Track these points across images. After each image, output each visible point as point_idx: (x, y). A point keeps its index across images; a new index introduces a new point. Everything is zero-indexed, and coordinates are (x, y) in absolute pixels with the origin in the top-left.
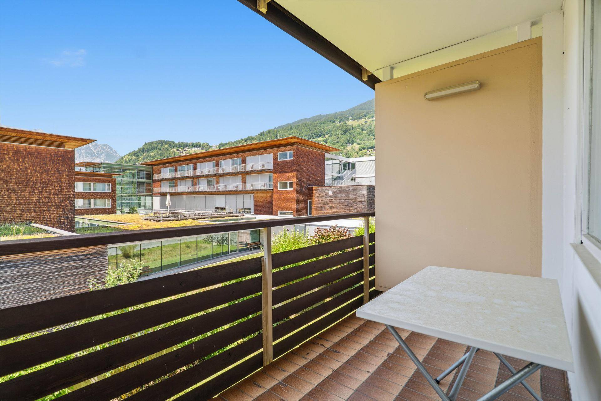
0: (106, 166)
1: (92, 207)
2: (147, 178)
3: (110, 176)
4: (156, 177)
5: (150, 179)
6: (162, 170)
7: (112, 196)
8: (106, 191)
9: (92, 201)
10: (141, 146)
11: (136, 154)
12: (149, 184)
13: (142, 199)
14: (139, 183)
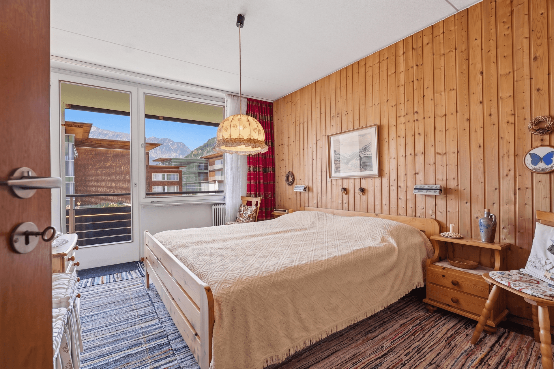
0: (176, 160)
1: (166, 191)
2: (205, 169)
3: (178, 168)
4: (211, 168)
5: (207, 169)
6: (216, 162)
7: (179, 183)
8: (175, 180)
9: (166, 187)
10: (206, 142)
11: (202, 148)
12: (207, 173)
13: (202, 185)
14: (200, 173)
